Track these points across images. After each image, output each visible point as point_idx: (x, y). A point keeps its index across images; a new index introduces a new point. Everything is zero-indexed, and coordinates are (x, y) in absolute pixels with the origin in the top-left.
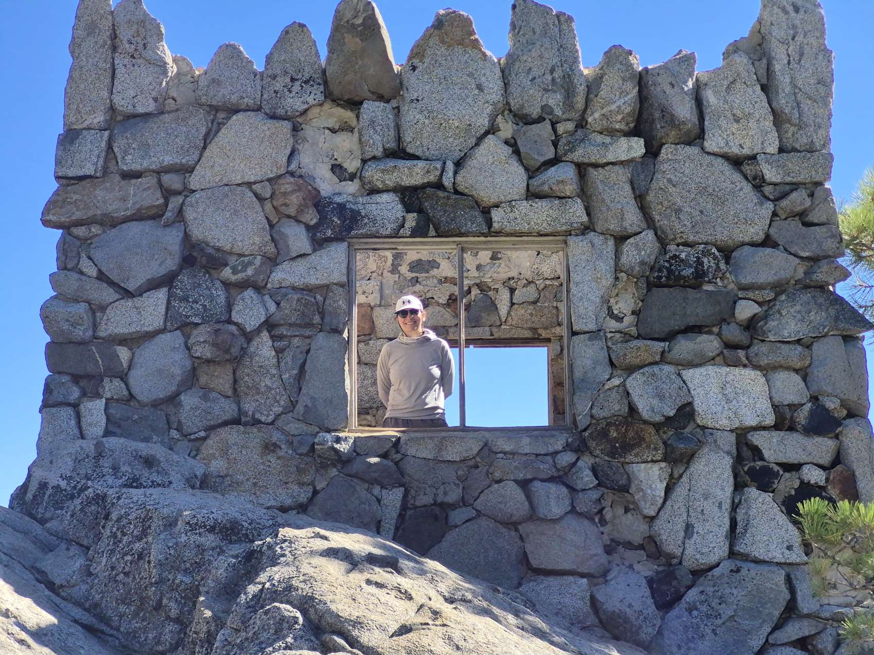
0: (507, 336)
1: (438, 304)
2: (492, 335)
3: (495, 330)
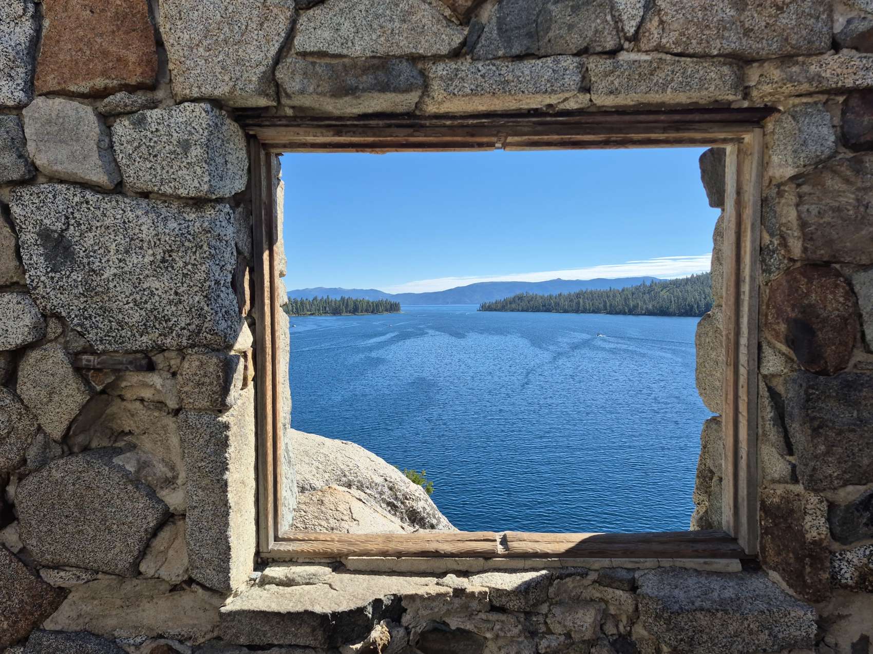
2: (586, 88)
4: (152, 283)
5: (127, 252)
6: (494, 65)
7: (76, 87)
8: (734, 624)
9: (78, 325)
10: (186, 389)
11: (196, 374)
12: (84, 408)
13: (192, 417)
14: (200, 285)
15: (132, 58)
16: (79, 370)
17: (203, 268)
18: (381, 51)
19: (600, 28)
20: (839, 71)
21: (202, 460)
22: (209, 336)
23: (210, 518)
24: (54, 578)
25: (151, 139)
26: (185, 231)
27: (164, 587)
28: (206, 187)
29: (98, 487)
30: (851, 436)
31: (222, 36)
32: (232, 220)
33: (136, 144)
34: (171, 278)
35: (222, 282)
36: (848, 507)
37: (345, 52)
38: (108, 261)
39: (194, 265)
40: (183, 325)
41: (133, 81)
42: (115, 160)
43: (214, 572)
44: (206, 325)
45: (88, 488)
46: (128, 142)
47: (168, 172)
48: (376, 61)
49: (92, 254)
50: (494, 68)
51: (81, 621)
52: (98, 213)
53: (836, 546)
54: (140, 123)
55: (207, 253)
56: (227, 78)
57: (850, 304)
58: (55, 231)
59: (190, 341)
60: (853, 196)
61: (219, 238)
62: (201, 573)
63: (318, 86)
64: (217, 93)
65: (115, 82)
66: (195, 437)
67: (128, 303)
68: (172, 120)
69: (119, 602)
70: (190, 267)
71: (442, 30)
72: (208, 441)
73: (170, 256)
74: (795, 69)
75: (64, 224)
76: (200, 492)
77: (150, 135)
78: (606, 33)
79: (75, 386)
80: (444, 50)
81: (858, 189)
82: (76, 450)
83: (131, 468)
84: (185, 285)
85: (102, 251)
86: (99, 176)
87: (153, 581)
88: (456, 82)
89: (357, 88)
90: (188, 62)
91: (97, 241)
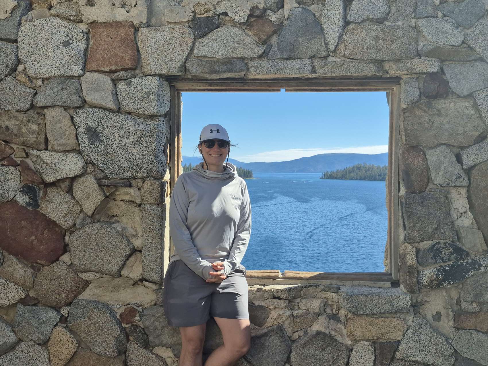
0: (336, 74)
1: (235, 24)
2: (314, 71)
3: (318, 63)
4: (133, 150)
5: (123, 137)
6: (276, 62)
7: (104, 69)
8: (375, 301)
9: (102, 167)
10: (145, 195)
11: (149, 189)
12: (102, 202)
13: (147, 206)
14: (152, 151)
15: (127, 58)
16: (100, 186)
17: (154, 144)
18: (229, 55)
19: (319, 48)
20: (420, 66)
21: (151, 225)
22: (155, 173)
23: (153, 250)
24: (85, 276)
25: (133, 91)
26: (147, 129)
27: (132, 282)
28: (156, 111)
29: (106, 236)
30: (423, 219)
31: (164, 49)
32: (165, 124)
33: (127, 92)
34: (141, 148)
35: (161, 150)
36: (424, 251)
37: (214, 56)
38: (115, 141)
39: (150, 143)
40: (145, 168)
41: (128, 67)
42: (118, 98)
43: (154, 273)
44: (154, 168)
45: (102, 237)
46: (124, 91)
47: (140, 104)
48: (227, 60)
49: (108, 138)
50: (276, 63)
51: (94, 297)
52: (111, 121)
53: (420, 268)
54: (129, 84)
55: (156, 138)
56: (166, 67)
57: (424, 164)
58: (93, 128)
59: (148, 175)
60: (427, 118)
61: (160, 132)
62: (148, 274)
63: (203, 70)
64: (162, 73)
65: (120, 67)
66: (148, 215)
67: (123, 158)
68: (143, 83)
69: (111, 289)
70: (148, 144)
71: (255, 47)
72: (154, 217)
73: (141, 139)
74: (402, 65)
75: (97, 125)
76: (149, 239)
77: (133, 89)
78: (322, 50)
79: (99, 193)
80: (255, 56)
81: (429, 115)
82: (96, 221)
83: (119, 229)
84: (146, 151)
85: (112, 136)
86: (112, 106)
87: (126, 279)
88: (260, 69)
89: (219, 71)
90: (150, 60)
91: (110, 132)
